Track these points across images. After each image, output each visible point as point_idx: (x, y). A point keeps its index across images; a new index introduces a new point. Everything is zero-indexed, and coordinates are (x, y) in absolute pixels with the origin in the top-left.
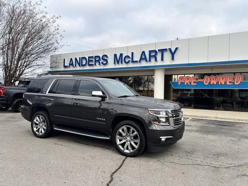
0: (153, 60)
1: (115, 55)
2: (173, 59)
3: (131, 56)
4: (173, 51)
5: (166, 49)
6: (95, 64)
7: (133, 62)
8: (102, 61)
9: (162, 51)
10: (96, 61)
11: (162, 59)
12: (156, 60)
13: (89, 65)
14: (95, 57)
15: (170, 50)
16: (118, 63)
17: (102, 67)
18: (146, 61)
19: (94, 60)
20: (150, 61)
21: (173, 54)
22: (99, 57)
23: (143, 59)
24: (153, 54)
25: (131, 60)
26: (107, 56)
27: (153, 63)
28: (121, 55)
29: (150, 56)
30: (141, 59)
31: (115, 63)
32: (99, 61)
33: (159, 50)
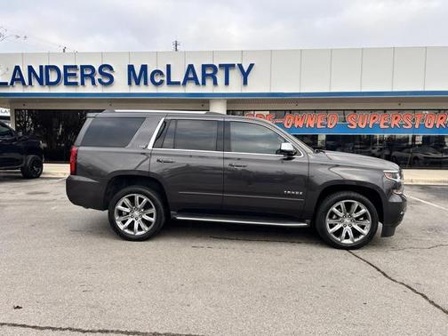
0: (209, 82)
1: (131, 68)
2: (245, 83)
3: (165, 72)
4: (246, 70)
5: (234, 65)
6: (83, 83)
7: (170, 83)
8: (98, 76)
9: (227, 68)
10: (83, 76)
11: (227, 83)
12: (215, 83)
13: (67, 84)
14: (83, 67)
15: (240, 66)
16: (138, 83)
17: (99, 89)
18: (197, 83)
19: (79, 73)
20: (204, 83)
21: (245, 75)
22: (92, 68)
23: (191, 79)
24: (210, 72)
25: (165, 79)
26: (111, 68)
27: (208, 88)
28: (144, 68)
29: (204, 76)
30: (187, 79)
31: (130, 83)
32: (91, 77)
33: (220, 66)
